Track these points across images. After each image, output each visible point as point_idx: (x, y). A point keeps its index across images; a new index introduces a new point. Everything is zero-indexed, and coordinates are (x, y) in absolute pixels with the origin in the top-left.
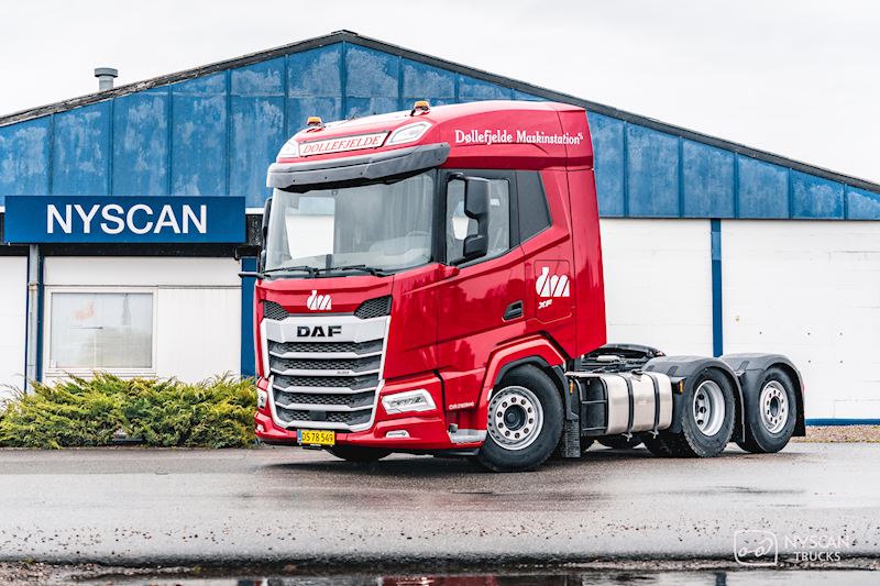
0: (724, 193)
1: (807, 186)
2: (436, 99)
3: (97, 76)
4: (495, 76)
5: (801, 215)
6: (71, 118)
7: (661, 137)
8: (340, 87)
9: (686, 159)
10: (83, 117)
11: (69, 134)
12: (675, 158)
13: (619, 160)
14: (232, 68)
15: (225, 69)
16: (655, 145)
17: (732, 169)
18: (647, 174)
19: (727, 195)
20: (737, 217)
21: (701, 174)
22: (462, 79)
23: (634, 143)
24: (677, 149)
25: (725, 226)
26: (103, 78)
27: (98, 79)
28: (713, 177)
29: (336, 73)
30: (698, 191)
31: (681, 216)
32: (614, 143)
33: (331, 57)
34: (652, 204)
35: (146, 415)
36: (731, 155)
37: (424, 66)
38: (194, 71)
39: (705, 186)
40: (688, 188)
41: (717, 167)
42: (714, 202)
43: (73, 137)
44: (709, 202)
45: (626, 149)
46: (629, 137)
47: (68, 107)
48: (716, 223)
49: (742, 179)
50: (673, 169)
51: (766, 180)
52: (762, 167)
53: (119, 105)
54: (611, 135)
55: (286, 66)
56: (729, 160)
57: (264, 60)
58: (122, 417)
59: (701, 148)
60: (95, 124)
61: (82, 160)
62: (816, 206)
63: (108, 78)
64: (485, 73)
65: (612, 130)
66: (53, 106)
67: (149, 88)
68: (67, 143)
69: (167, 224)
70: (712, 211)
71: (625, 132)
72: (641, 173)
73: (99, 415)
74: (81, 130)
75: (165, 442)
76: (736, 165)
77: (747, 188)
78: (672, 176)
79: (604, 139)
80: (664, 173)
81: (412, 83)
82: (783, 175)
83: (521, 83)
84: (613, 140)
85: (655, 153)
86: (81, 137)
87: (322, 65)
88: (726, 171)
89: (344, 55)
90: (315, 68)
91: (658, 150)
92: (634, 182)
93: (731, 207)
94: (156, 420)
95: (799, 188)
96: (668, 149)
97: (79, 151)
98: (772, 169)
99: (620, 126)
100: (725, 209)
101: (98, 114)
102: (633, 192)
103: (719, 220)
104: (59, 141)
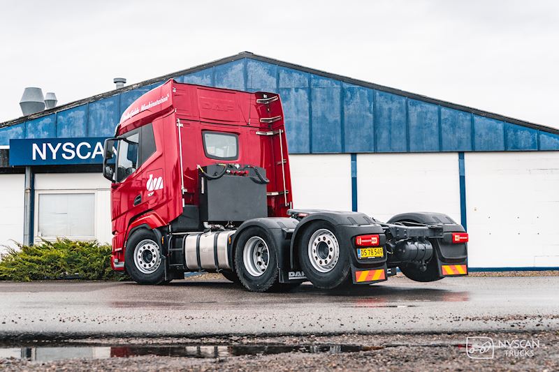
0: (465, 136)
1: (516, 131)
2: (298, 88)
3: (115, 82)
4: (331, 74)
5: (512, 148)
6: (97, 106)
7: (427, 106)
8: (243, 83)
9: (442, 118)
10: (104, 104)
11: (97, 113)
12: (436, 117)
13: (404, 119)
14: (184, 75)
15: (180, 76)
16: (424, 110)
17: (470, 123)
18: (419, 128)
19: (468, 138)
20: (473, 151)
21: (452, 126)
22: (312, 76)
23: (412, 109)
24: (437, 113)
25: (467, 156)
26: (118, 83)
27: (115, 84)
28: (459, 128)
29: (241, 75)
30: (450, 136)
31: (441, 151)
32: (400, 110)
33: (239, 66)
34: (423, 144)
35: (79, 262)
36: (469, 114)
37: (291, 70)
38: (162, 77)
39: (454, 133)
40: (444, 135)
41: (461, 122)
42: (460, 142)
43: (98, 116)
44: (457, 143)
45: (407, 114)
46: (409, 106)
47: (96, 99)
48: (461, 154)
49: (476, 128)
50: (435, 124)
51: (490, 129)
52: (488, 122)
53: (123, 96)
54: (399, 106)
55: (214, 72)
56: (468, 117)
57: (202, 70)
58: (65, 263)
59: (452, 111)
60: (110, 108)
61: (104, 127)
62: (521, 144)
63: (121, 83)
64: (326, 73)
65: (399, 103)
66: (88, 99)
67: (139, 88)
68: (95, 119)
69: (99, 153)
70: (459, 147)
71: (407, 103)
72: (417, 126)
73: (53, 262)
74: (103, 111)
75: (90, 277)
76: (472, 121)
77: (479, 134)
78: (435, 129)
79: (394, 108)
80: (430, 126)
81: (284, 80)
82: (500, 126)
83: (347, 78)
84: (400, 108)
85: (424, 115)
86: (103, 116)
87: (233, 72)
88: (467, 124)
89: (245, 66)
90: (230, 74)
91: (426, 113)
92: (412, 131)
93: (470, 145)
94: (85, 264)
95: (511, 133)
96: (432, 112)
97: (102, 124)
98: (494, 122)
99: (404, 100)
100: (466, 145)
101: (111, 102)
102: (412, 137)
103: (463, 152)
104: (91, 118)
